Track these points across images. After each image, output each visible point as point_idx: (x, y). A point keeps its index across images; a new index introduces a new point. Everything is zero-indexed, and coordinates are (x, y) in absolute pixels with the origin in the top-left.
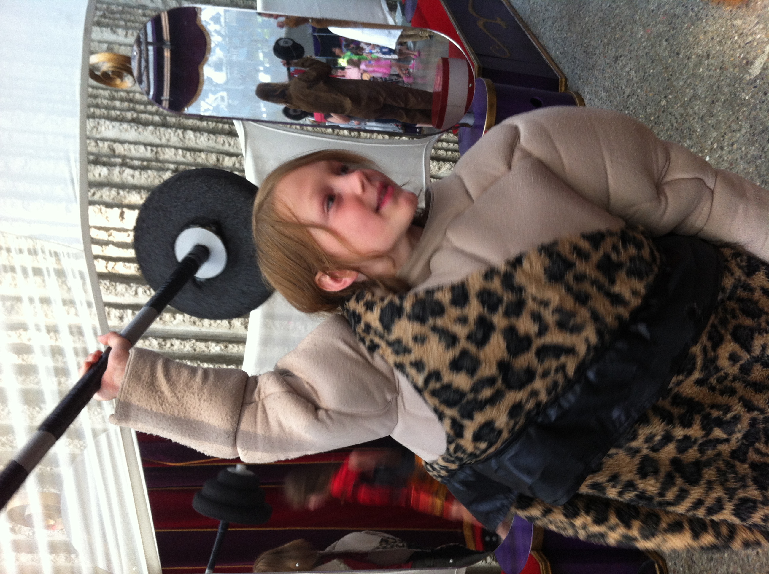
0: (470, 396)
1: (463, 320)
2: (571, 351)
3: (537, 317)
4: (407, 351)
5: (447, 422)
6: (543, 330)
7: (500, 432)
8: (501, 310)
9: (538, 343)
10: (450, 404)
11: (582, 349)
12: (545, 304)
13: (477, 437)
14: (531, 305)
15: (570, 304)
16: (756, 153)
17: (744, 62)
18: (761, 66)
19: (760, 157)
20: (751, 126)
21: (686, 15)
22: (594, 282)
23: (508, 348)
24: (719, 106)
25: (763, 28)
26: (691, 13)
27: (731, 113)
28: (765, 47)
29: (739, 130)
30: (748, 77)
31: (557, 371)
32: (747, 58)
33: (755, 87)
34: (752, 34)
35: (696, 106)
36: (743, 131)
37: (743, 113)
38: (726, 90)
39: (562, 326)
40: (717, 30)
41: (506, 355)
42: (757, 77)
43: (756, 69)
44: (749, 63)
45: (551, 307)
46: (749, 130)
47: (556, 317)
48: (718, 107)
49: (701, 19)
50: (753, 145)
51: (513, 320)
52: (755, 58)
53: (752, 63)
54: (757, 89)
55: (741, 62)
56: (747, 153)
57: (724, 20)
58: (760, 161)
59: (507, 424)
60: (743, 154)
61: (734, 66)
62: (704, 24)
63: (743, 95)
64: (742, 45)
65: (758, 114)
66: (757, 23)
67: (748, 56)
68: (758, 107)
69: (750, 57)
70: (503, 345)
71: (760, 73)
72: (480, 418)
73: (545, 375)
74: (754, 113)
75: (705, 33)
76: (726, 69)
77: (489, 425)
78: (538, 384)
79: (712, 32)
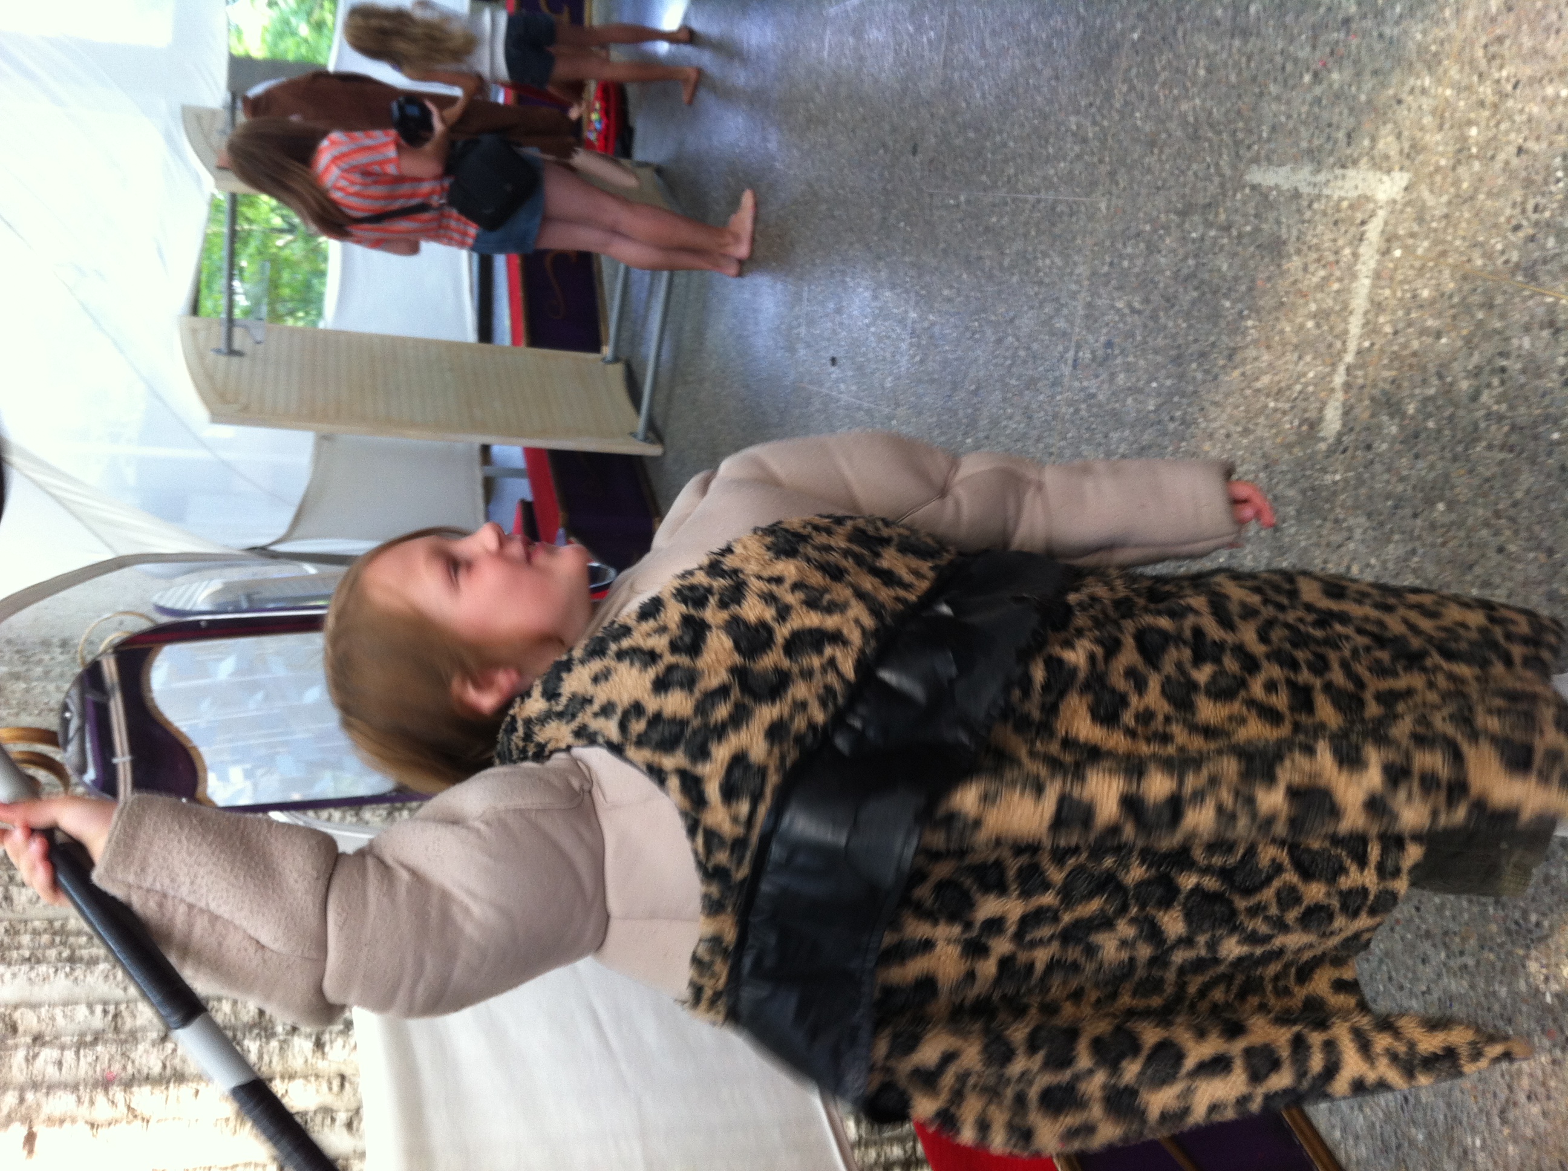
0: (696, 722)
1: (663, 630)
2: (837, 638)
3: (769, 598)
4: (588, 701)
5: (674, 782)
6: (783, 612)
7: (762, 771)
8: (713, 601)
9: (782, 632)
10: (667, 745)
11: (855, 637)
12: (778, 580)
13: (729, 793)
14: (755, 584)
15: (816, 578)
16: (1401, 551)
17: (1305, 428)
18: (1339, 412)
19: (1414, 552)
20: (1369, 515)
21: (1164, 434)
22: (846, 553)
23: (737, 647)
24: (1292, 526)
25: (1314, 358)
26: (1171, 426)
27: (1318, 522)
28: (1331, 382)
29: (1349, 538)
30: (1323, 446)
31: (824, 670)
32: (1307, 420)
33: (1344, 451)
34: (1297, 381)
35: (1245, 556)
36: (1358, 534)
37: (1342, 506)
38: (1291, 493)
39: (812, 604)
40: (1231, 417)
41: (738, 659)
42: (1340, 435)
43: (1332, 421)
44: (1314, 425)
45: (787, 585)
46: (1367, 524)
47: (800, 595)
48: (1290, 529)
49: (1195, 422)
50: (1389, 541)
51: (735, 609)
52: (1321, 410)
53: (1321, 419)
54: (1349, 453)
55: (1298, 434)
56: (1384, 562)
57: (1237, 395)
58: (1416, 559)
59: (770, 753)
60: (1377, 569)
61: (1289, 447)
62: (1203, 425)
63: (1328, 479)
64: (1287, 406)
65: (1372, 488)
66: (1300, 358)
67: (1307, 415)
68: (1366, 476)
69: (1312, 414)
70: (728, 643)
71: (1344, 425)
72: (722, 753)
73: (807, 674)
74: (1363, 491)
75: (1211, 436)
76: (1276, 462)
77: (739, 760)
78: (800, 690)
79: (1222, 427)
